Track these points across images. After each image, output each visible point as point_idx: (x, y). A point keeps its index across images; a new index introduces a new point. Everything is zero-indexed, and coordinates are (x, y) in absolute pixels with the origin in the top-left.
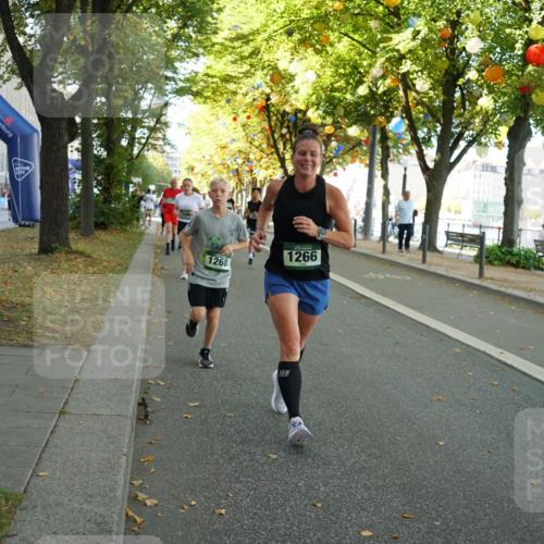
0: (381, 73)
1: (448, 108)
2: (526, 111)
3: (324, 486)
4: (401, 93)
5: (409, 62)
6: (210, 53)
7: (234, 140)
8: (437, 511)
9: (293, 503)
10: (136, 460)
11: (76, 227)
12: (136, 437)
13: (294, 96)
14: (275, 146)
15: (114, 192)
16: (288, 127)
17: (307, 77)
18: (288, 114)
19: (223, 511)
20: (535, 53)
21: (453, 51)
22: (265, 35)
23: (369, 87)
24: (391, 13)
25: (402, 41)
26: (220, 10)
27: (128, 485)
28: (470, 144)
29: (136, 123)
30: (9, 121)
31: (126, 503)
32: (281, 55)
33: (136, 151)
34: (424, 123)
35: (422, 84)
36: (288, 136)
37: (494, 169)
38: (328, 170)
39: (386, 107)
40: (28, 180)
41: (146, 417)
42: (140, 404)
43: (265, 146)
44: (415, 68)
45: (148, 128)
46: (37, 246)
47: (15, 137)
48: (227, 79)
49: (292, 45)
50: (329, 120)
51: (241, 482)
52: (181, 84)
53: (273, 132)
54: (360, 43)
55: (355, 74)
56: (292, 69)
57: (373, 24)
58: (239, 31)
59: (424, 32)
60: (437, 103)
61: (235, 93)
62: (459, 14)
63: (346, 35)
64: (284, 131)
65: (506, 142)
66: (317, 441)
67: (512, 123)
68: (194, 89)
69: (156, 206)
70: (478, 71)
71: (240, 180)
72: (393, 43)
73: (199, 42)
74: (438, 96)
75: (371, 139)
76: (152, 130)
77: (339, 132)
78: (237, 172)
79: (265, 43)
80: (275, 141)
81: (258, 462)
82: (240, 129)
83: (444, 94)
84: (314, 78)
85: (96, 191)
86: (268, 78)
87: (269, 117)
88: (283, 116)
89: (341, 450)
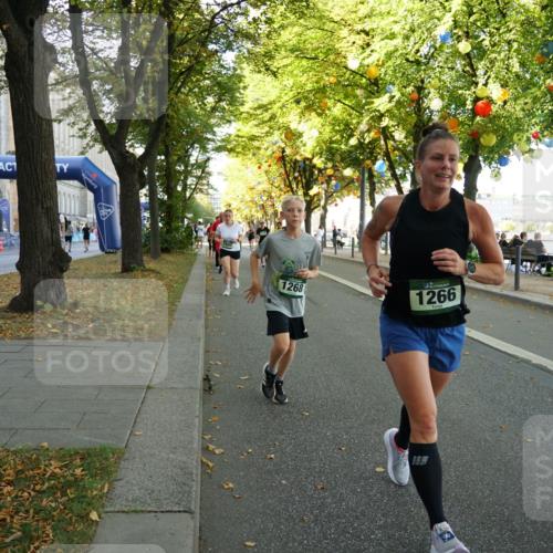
0: (367, 127)
2: (476, 152)
4: (382, 142)
5: (387, 119)
6: (239, 120)
7: (259, 183)
10: (205, 420)
11: (148, 252)
12: (204, 404)
13: (303, 148)
14: (290, 186)
15: (173, 225)
16: (299, 172)
17: (312, 134)
18: (299, 162)
19: (273, 456)
20: (481, 107)
21: (419, 110)
22: (279, 104)
23: (358, 139)
24: (372, 84)
25: (382, 103)
26: (245, 88)
27: (201, 439)
29: (187, 173)
30: (94, 176)
31: (200, 453)
32: (292, 119)
33: (188, 194)
34: (400, 164)
35: (399, 135)
36: (299, 178)
38: (330, 201)
39: (371, 153)
40: (110, 219)
41: (210, 388)
42: (205, 379)
43: (282, 186)
44: (392, 123)
45: (196, 177)
46: (120, 267)
47: (99, 188)
48: (253, 138)
49: (299, 110)
50: (330, 165)
52: (219, 144)
53: (288, 176)
54: (350, 107)
55: (348, 130)
56: (300, 129)
57: (359, 92)
58: (260, 102)
59: (398, 95)
60: (409, 149)
61: (259, 148)
62: (422, 81)
63: (339, 101)
64: (297, 174)
65: (463, 175)
67: (466, 160)
68: (229, 147)
71: (265, 212)
72: (374, 106)
73: (231, 112)
74: (410, 143)
75: (361, 177)
76: (199, 178)
77: (337, 173)
78: (263, 207)
79: (279, 110)
80: (290, 182)
82: (264, 175)
83: (414, 141)
84: (317, 134)
85: (160, 225)
86: (283, 136)
87: (285, 165)
88: (295, 163)
89: (356, 408)
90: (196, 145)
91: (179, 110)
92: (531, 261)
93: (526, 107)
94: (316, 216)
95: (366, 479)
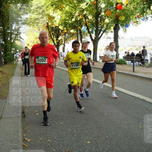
0: (78, 15)
1: (97, 23)
2: (118, 23)
3: (76, 130)
4: (84, 20)
5: (86, 12)
6: (30, 12)
8: (107, 134)
9: (68, 136)
12: (22, 122)
13: (55, 23)
14: (51, 37)
15: (7, 53)
16: (54, 31)
17: (58, 17)
18: (54, 28)
19: (49, 140)
20: (119, 7)
21: (97, 8)
22: (46, 7)
23: (75, 19)
25: (83, 6)
27: (22, 136)
28: (104, 32)
29: (12, 34)
31: (22, 142)
32: (51, 12)
33: (12, 41)
34: (91, 27)
35: (90, 17)
36: (54, 34)
37: (110, 38)
38: (66, 42)
39: (80, 24)
41: (25, 116)
42: (22, 113)
44: (87, 13)
45: (15, 34)
48: (37, 19)
49: (53, 9)
50: (65, 28)
51: (53, 132)
52: (23, 22)
53: (50, 33)
54: (71, 7)
55: (71, 16)
56: (54, 15)
57: (75, 1)
58: (38, 6)
59: (90, 3)
60: (94, 22)
63: (68, 5)
64: (53, 32)
65: (113, 31)
66: (72, 118)
67: (114, 26)
68: (27, 23)
69: (19, 56)
70: (104, 12)
72: (81, 6)
73: (27, 9)
75: (77, 33)
76: (17, 35)
77: (68, 32)
79: (46, 9)
80: (51, 35)
81: (57, 125)
83: (95, 19)
84: (60, 17)
85: (2, 53)
86: (48, 18)
87: (48, 29)
88: (52, 28)
89: (79, 120)
90: (15, 22)
91: (7, 9)
92: (138, 61)
93: (134, 6)
94: (61, 48)
95: (84, 146)
